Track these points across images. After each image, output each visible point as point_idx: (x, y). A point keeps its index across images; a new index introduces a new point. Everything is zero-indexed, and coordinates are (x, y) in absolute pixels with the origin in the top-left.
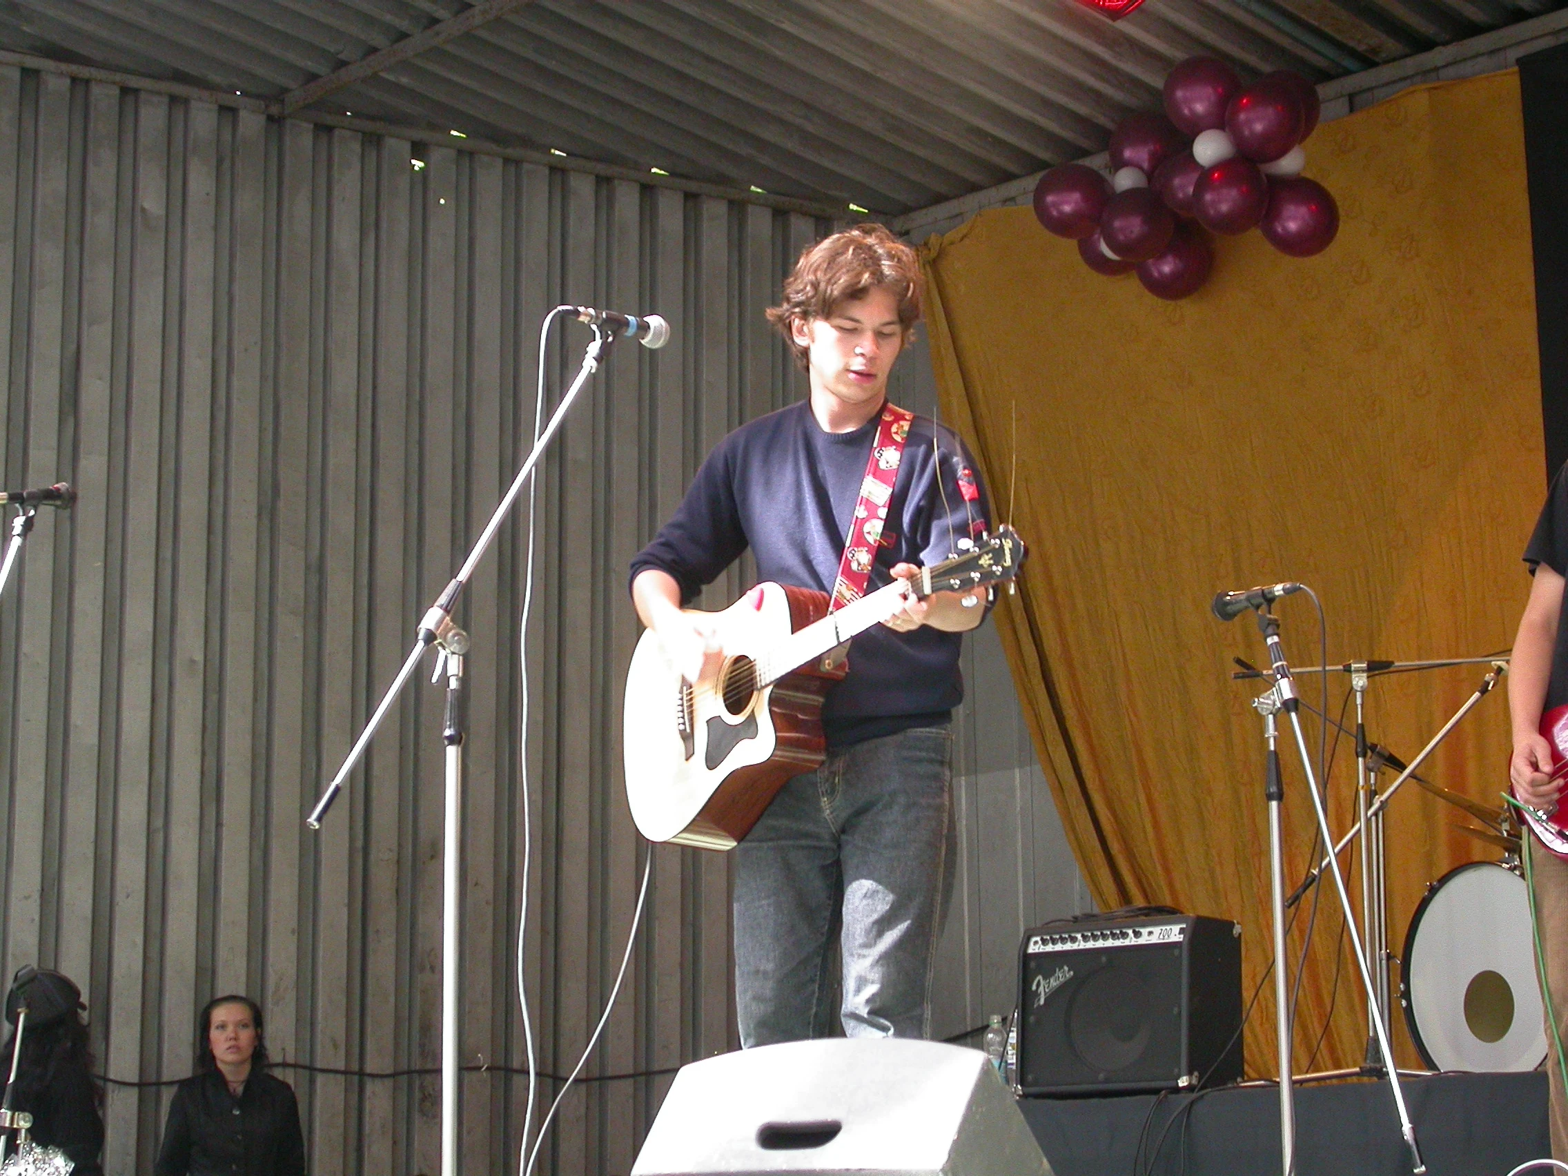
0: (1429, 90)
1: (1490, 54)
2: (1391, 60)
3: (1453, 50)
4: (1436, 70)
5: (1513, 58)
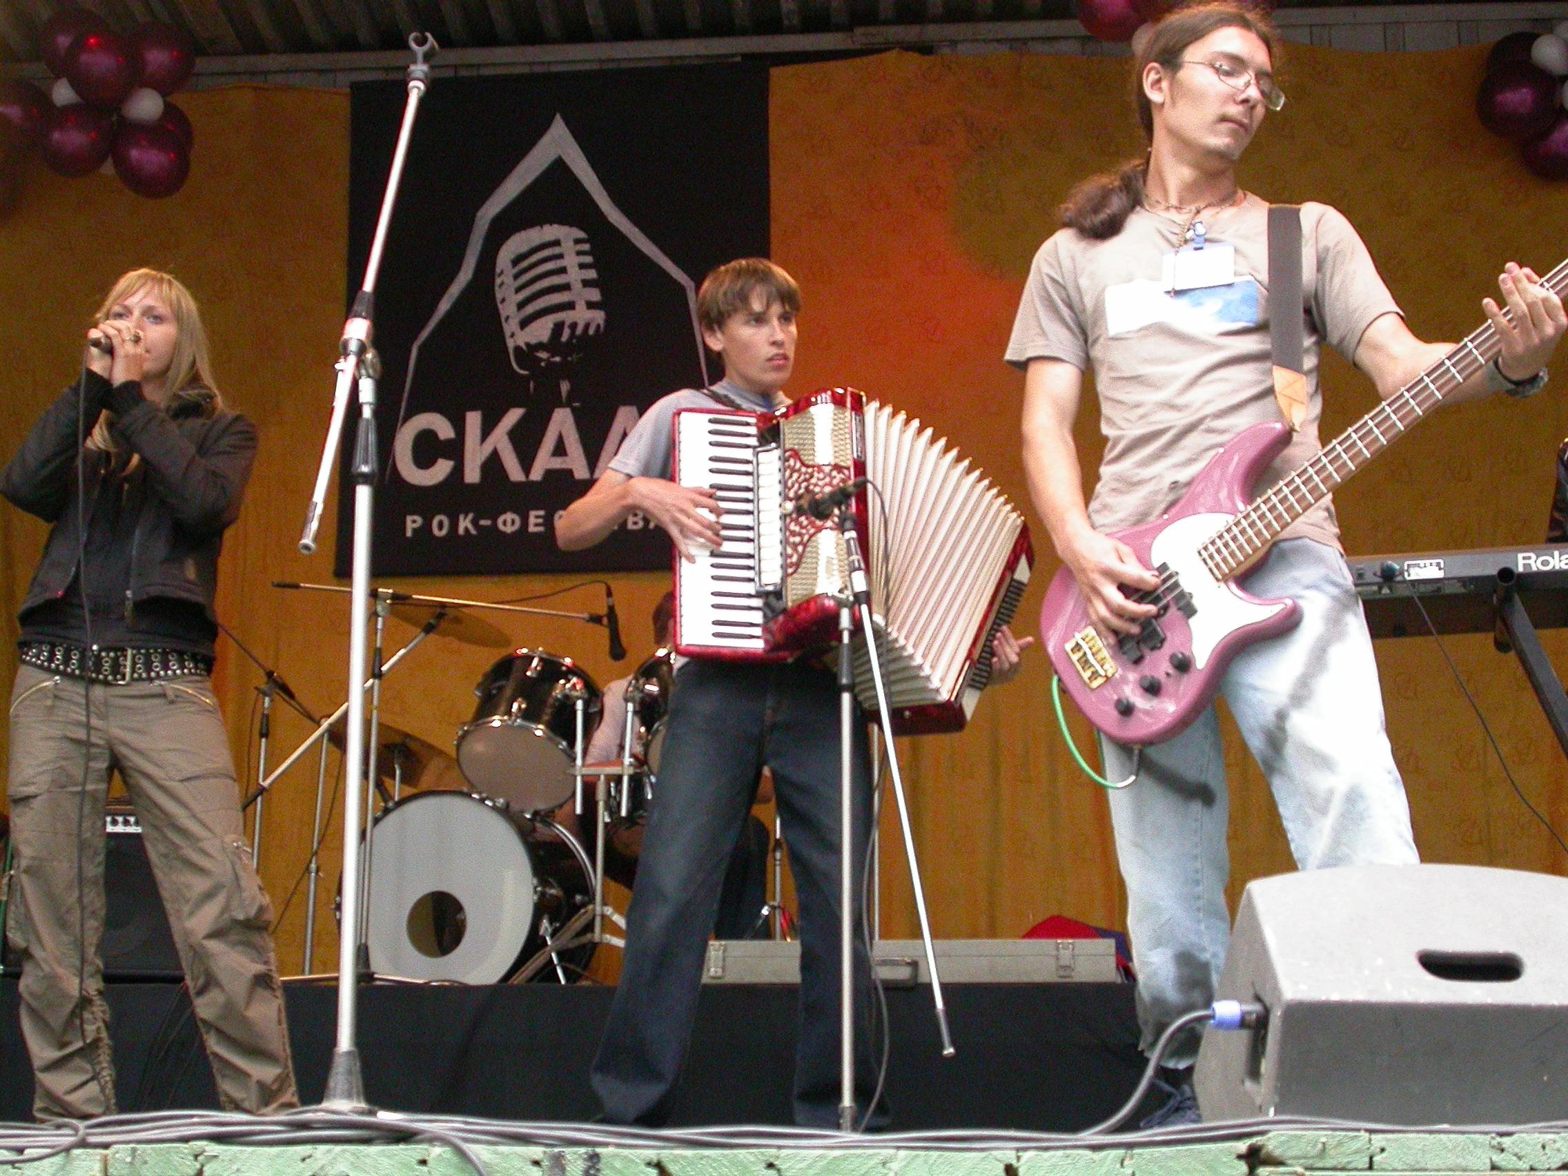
0: (255, 89)
1: (321, 72)
2: (225, 53)
3: (285, 60)
4: (265, 73)
5: (345, 80)
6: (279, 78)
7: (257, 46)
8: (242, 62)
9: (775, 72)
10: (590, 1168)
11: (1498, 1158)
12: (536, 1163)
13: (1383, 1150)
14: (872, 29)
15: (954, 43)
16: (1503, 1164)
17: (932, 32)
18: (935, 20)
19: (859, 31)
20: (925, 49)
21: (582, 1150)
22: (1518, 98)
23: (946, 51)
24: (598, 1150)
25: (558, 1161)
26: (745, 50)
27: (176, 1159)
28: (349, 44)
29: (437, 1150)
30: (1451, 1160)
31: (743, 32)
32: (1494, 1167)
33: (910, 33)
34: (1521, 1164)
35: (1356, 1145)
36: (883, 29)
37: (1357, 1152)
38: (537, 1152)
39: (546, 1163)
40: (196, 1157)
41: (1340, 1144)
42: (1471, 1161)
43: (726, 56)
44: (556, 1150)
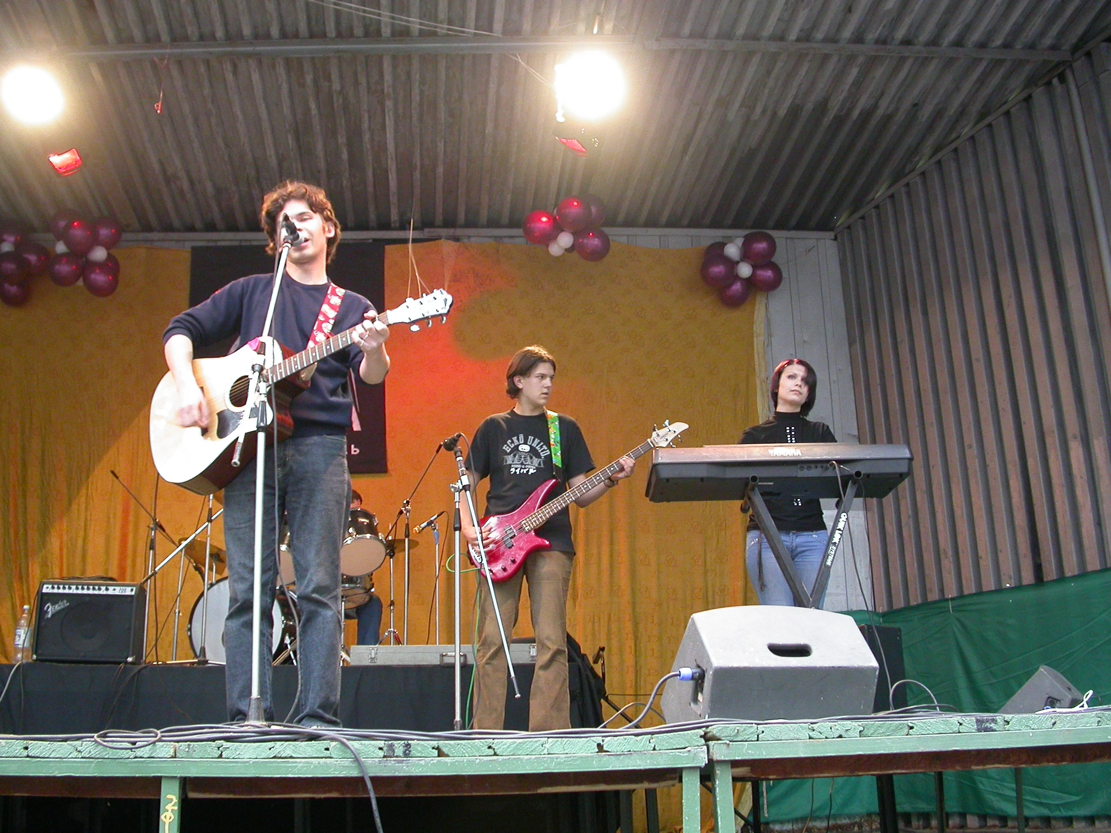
0: (147, 248)
1: (178, 241)
2: (133, 231)
3: (162, 235)
4: (152, 241)
5: (188, 245)
6: (158, 244)
7: (148, 228)
8: (141, 236)
9: (388, 248)
10: (406, 750)
11: (812, 734)
12: (381, 749)
13: (763, 732)
14: (432, 230)
15: (469, 237)
16: (814, 736)
17: (459, 232)
18: (461, 227)
19: (426, 230)
20: (456, 239)
21: (403, 742)
22: (718, 269)
23: (465, 240)
24: (410, 742)
25: (391, 747)
26: (374, 237)
27: (209, 750)
28: (192, 229)
29: (334, 743)
30: (792, 735)
31: (373, 229)
32: (810, 738)
33: (451, 231)
34: (821, 736)
35: (752, 730)
36: (436, 229)
37: (752, 733)
38: (381, 743)
39: (385, 749)
40: (219, 748)
41: (745, 730)
42: (801, 736)
43: (365, 239)
44: (390, 742)
